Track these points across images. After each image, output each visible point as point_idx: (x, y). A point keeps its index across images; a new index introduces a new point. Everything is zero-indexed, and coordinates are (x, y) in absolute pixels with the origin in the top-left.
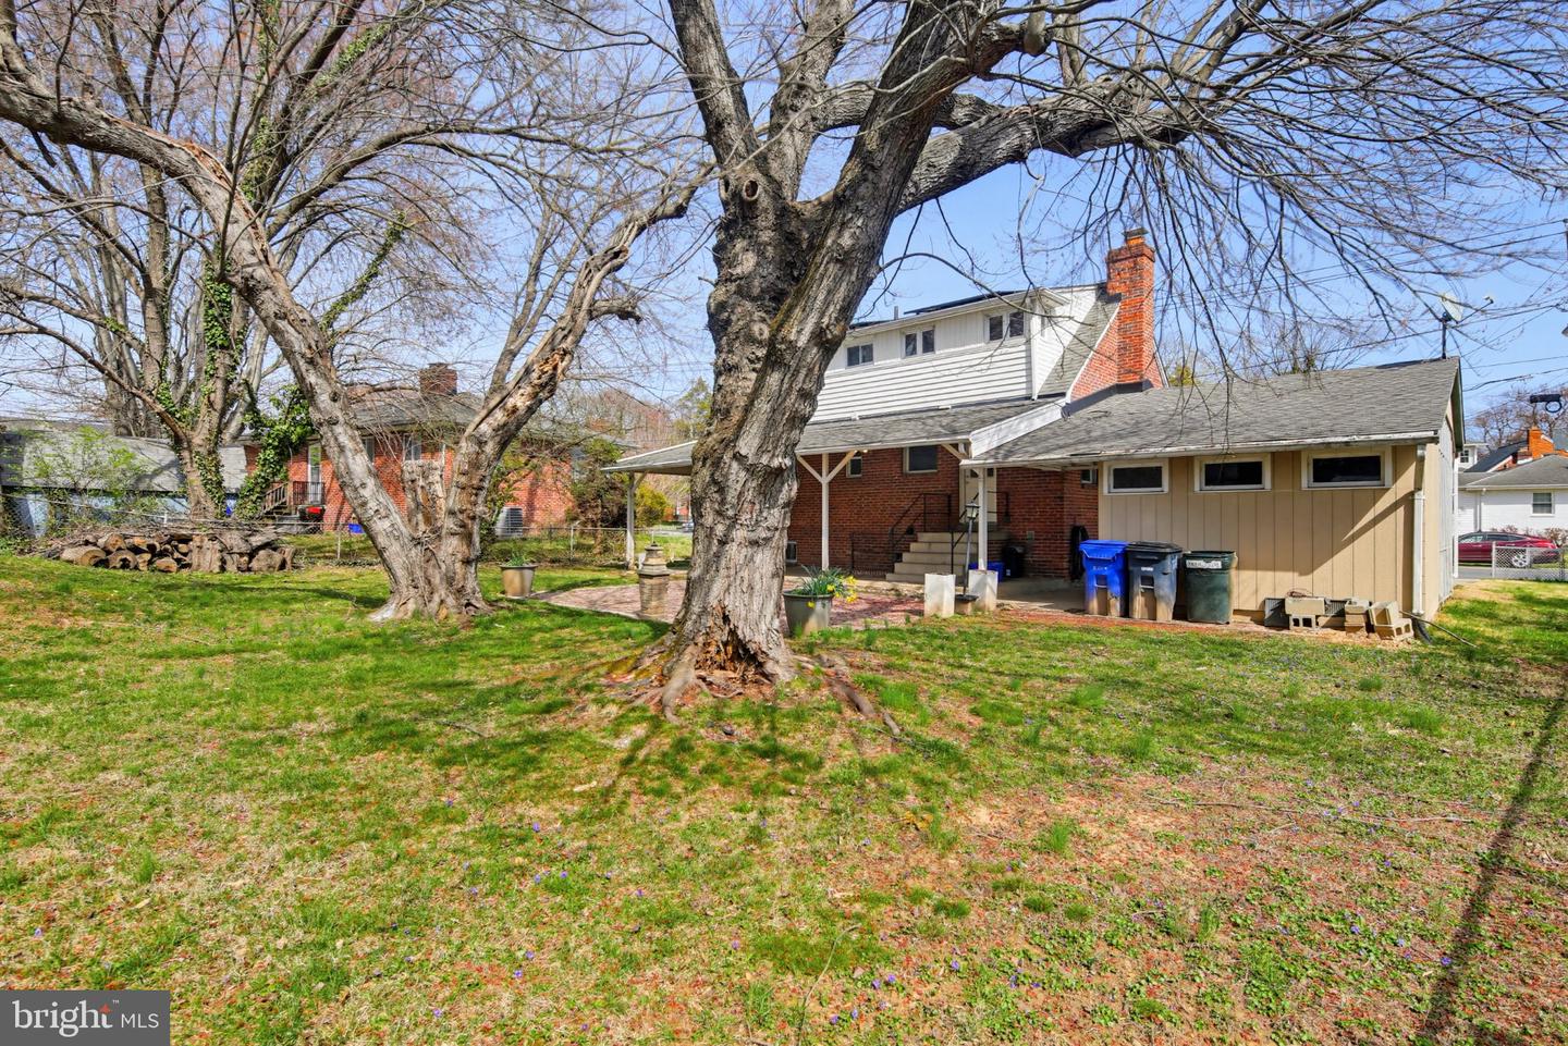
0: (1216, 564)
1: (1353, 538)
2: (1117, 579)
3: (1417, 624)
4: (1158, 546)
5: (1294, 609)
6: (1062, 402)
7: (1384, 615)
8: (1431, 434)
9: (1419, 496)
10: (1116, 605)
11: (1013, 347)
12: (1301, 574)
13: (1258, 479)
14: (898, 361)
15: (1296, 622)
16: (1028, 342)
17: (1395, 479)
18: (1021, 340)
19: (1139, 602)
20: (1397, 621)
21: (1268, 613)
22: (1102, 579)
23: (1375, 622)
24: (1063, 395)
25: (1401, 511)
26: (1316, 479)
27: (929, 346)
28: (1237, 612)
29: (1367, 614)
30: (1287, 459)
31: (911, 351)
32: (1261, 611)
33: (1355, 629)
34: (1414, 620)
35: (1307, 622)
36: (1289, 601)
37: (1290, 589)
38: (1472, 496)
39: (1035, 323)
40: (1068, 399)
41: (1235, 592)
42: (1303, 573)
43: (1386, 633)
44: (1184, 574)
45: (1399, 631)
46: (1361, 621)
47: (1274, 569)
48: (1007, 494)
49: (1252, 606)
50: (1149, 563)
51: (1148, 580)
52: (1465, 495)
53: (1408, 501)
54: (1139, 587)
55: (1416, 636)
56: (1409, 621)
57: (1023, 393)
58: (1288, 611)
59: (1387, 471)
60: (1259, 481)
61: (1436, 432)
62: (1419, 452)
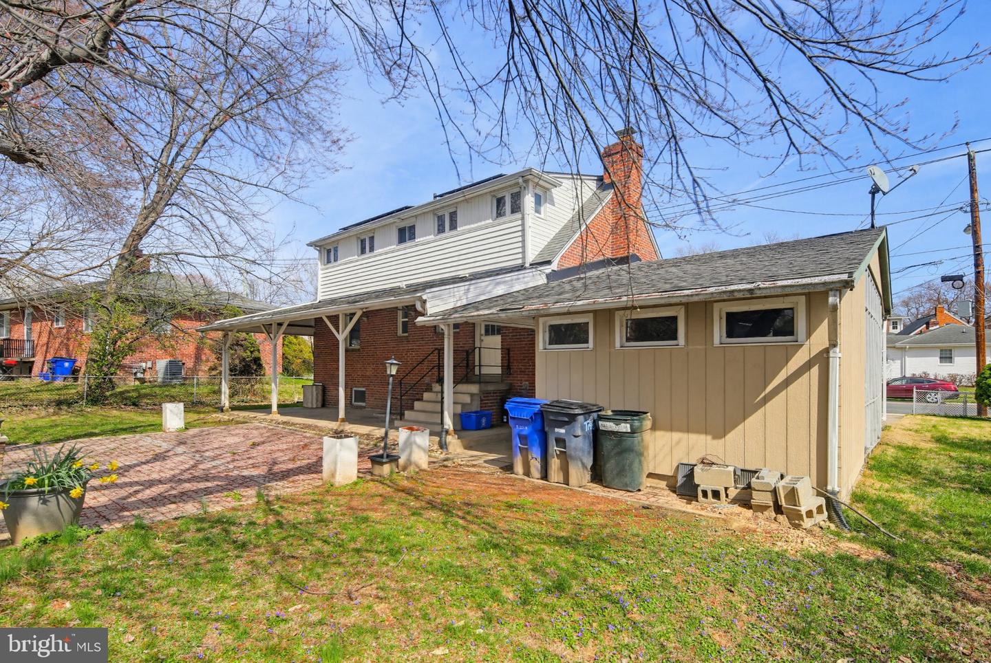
0: (625, 427)
1: (765, 400)
2: (536, 437)
3: (831, 505)
4: (570, 406)
5: (703, 479)
6: (548, 269)
7: (792, 494)
8: (845, 277)
9: (835, 354)
10: (536, 465)
11: (510, 222)
12: (715, 438)
13: (673, 336)
14: (432, 237)
15: (705, 494)
16: (523, 219)
17: (809, 334)
18: (518, 215)
19: (555, 463)
20: (809, 500)
21: (680, 480)
22: (523, 439)
23: (783, 502)
24: (549, 262)
25: (815, 370)
26: (730, 334)
27: (453, 226)
28: (650, 475)
29: (775, 492)
30: (700, 309)
31: (441, 230)
32: (675, 477)
33: (763, 508)
34: (828, 500)
35: (716, 494)
36: (697, 470)
37: (701, 456)
38: (899, 352)
39: (529, 201)
40: (554, 266)
41: (650, 453)
42: (717, 436)
43: (795, 519)
44: (597, 436)
45: (810, 514)
46: (767, 499)
47: (688, 431)
48: (509, 350)
49: (667, 470)
50: (562, 424)
51: (561, 442)
52: (891, 351)
53: (823, 360)
54: (554, 448)
55: (830, 518)
56: (822, 501)
57: (520, 261)
58: (697, 481)
59: (801, 325)
60: (675, 338)
61: (851, 274)
62: (831, 300)
